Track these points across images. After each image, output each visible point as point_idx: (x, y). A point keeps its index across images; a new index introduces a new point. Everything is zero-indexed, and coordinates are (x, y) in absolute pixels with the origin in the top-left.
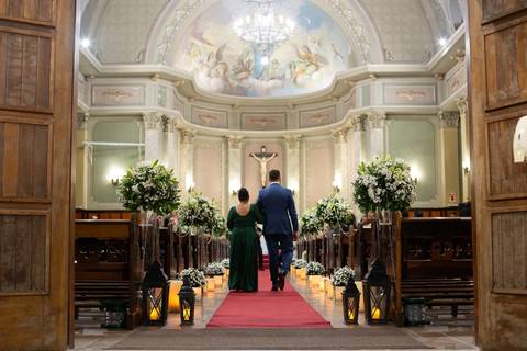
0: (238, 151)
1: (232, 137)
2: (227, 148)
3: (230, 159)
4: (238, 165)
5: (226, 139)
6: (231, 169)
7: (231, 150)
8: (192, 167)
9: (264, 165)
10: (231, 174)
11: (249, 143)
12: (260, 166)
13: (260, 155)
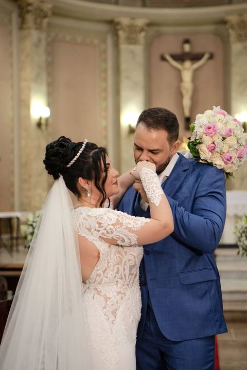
0: (139, 49)
1: (125, 21)
2: (116, 45)
3: (123, 66)
4: (138, 76)
5: (113, 24)
6: (125, 84)
7: (124, 47)
8: (44, 76)
9: (187, 76)
10: (124, 93)
11: (159, 35)
12: (180, 80)
13: (180, 58)
